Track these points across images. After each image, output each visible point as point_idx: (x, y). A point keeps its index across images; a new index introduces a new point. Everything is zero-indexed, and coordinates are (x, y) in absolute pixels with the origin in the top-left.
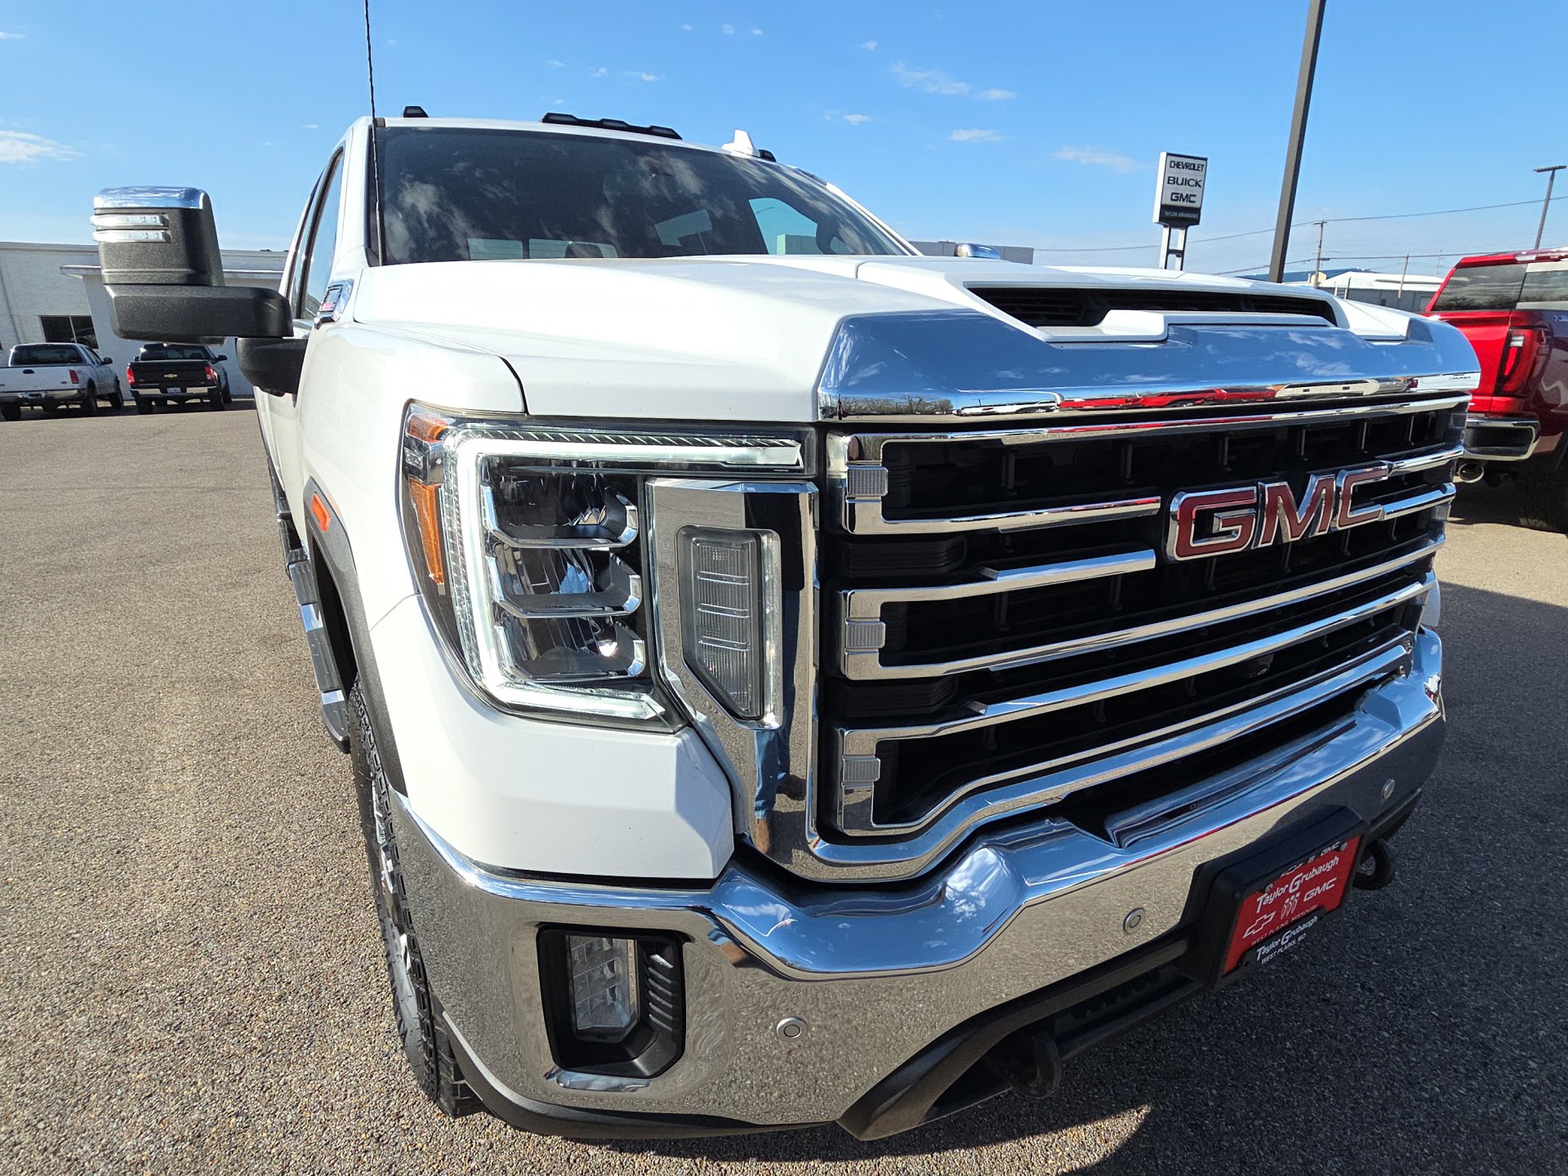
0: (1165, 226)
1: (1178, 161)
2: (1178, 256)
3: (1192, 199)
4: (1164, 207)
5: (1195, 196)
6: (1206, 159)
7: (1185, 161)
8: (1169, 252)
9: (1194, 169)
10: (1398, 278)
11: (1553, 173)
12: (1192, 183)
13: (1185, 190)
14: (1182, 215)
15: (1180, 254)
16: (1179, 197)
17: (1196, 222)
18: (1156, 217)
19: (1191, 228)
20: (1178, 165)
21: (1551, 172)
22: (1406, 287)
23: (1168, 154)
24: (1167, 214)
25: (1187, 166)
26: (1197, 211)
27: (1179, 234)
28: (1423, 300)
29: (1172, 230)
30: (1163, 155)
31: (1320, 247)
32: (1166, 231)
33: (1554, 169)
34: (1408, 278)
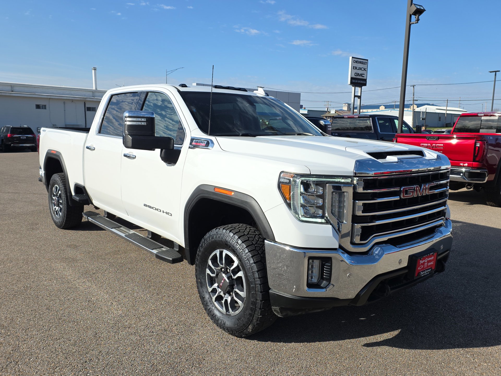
0: (353, 86)
1: (356, 60)
2: (359, 98)
3: (363, 75)
4: (352, 78)
5: (364, 74)
6: (367, 60)
7: (359, 60)
8: (355, 96)
9: (363, 64)
10: (445, 108)
11: (496, 73)
12: (363, 69)
13: (360, 72)
14: (359, 82)
15: (360, 97)
16: (358, 74)
17: (365, 85)
18: (349, 82)
19: (363, 87)
20: (357, 62)
21: (495, 73)
22: (448, 112)
23: (353, 57)
24: (353, 81)
25: (360, 62)
26: (365, 80)
27: (358, 89)
28: (455, 117)
29: (356, 88)
30: (351, 58)
31: (414, 95)
32: (353, 88)
33: (496, 72)
34: (448, 108)
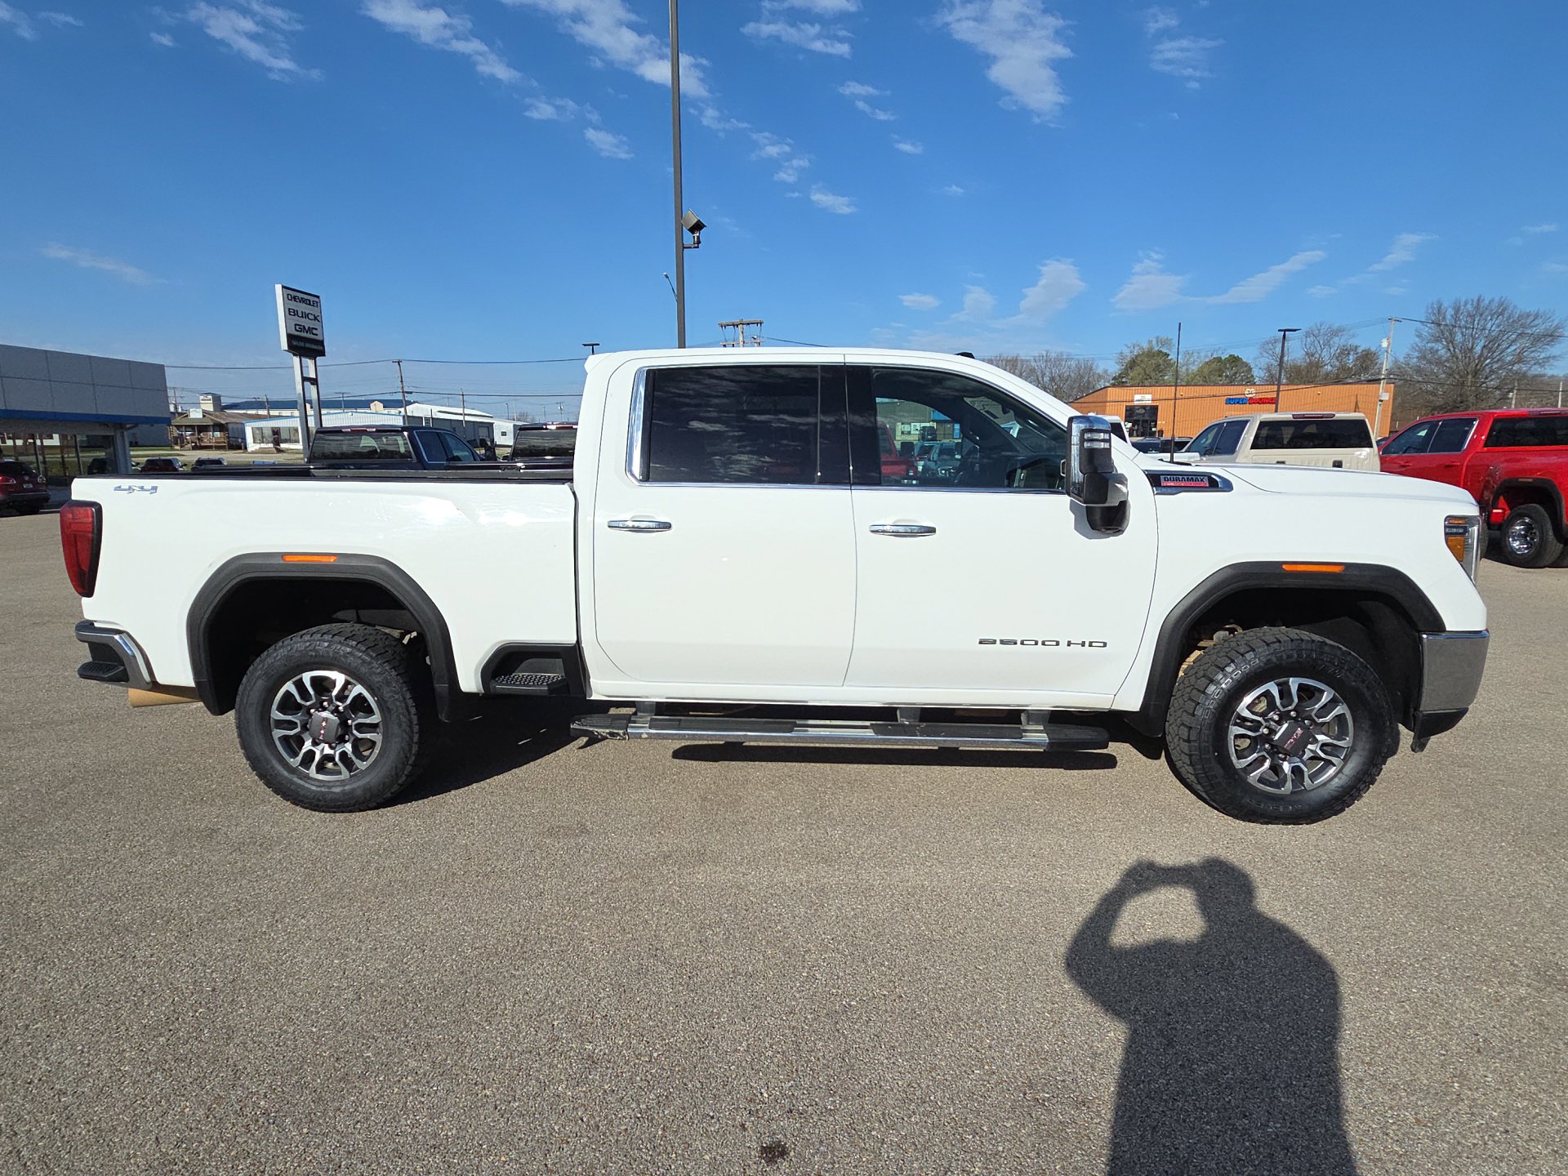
0: (295, 355)
1: (292, 295)
2: (312, 384)
3: (314, 331)
4: (290, 337)
5: (316, 329)
6: (318, 297)
7: (306, 297)
8: (304, 379)
9: (310, 304)
10: (460, 411)
12: (311, 317)
13: (307, 323)
14: (308, 345)
15: (314, 382)
16: (303, 329)
17: (323, 354)
18: (284, 345)
19: (318, 358)
20: (295, 298)
22: (468, 418)
23: (283, 287)
24: (295, 343)
25: (303, 301)
26: (321, 343)
27: (309, 363)
29: (302, 359)
30: (278, 288)
31: (402, 382)
32: (296, 360)
34: (467, 411)
